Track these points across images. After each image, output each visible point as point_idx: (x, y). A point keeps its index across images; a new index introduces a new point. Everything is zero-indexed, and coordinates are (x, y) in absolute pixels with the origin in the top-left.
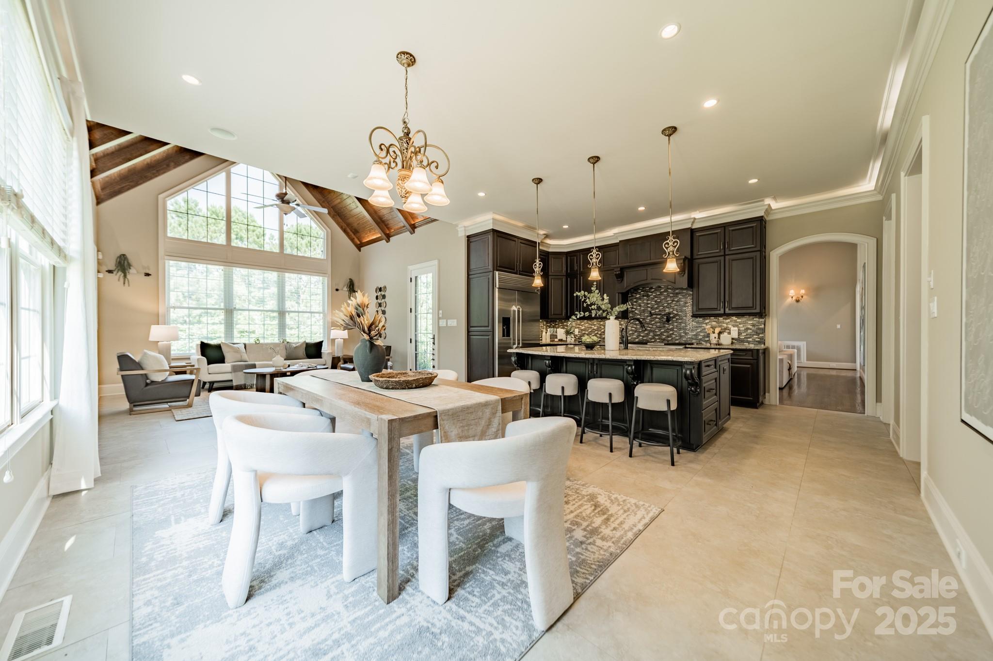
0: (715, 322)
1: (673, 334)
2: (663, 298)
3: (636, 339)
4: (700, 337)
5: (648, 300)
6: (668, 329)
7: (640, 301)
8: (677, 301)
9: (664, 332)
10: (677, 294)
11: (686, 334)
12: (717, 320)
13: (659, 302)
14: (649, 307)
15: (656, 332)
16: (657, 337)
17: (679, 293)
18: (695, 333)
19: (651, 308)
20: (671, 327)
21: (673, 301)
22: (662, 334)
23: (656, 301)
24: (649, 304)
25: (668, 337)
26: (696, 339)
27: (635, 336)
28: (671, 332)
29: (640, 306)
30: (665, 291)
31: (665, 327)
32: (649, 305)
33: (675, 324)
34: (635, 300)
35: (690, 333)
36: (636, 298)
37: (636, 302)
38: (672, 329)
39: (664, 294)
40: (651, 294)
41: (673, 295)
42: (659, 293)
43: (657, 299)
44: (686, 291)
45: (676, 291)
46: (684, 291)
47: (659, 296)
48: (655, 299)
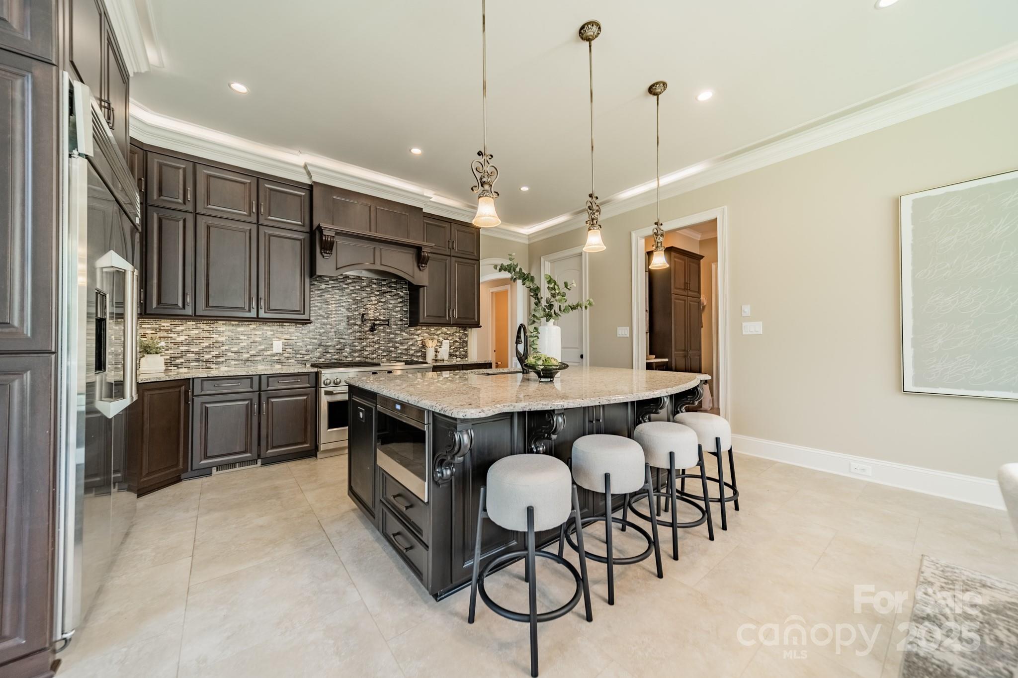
0: (427, 333)
1: (379, 349)
2: (365, 295)
3: (320, 358)
4: (412, 352)
5: (342, 296)
6: (372, 342)
7: (326, 296)
8: (385, 303)
9: (366, 346)
10: (384, 292)
11: (396, 348)
12: (428, 331)
13: (361, 301)
15: (355, 346)
16: (356, 354)
17: (388, 292)
18: (406, 347)
19: (347, 309)
20: (376, 339)
21: (379, 301)
22: (363, 349)
23: (354, 299)
24: (344, 301)
25: (372, 353)
26: (406, 355)
28: (377, 346)
29: (327, 302)
30: (368, 286)
31: (367, 338)
32: (344, 304)
33: (383, 334)
34: (318, 292)
35: (401, 347)
36: (318, 289)
37: (318, 296)
38: (378, 342)
39: (367, 289)
40: (346, 286)
41: (378, 293)
42: (359, 287)
43: (356, 295)
44: (395, 291)
45: (383, 288)
46: (393, 291)
47: (359, 291)
48: (353, 295)
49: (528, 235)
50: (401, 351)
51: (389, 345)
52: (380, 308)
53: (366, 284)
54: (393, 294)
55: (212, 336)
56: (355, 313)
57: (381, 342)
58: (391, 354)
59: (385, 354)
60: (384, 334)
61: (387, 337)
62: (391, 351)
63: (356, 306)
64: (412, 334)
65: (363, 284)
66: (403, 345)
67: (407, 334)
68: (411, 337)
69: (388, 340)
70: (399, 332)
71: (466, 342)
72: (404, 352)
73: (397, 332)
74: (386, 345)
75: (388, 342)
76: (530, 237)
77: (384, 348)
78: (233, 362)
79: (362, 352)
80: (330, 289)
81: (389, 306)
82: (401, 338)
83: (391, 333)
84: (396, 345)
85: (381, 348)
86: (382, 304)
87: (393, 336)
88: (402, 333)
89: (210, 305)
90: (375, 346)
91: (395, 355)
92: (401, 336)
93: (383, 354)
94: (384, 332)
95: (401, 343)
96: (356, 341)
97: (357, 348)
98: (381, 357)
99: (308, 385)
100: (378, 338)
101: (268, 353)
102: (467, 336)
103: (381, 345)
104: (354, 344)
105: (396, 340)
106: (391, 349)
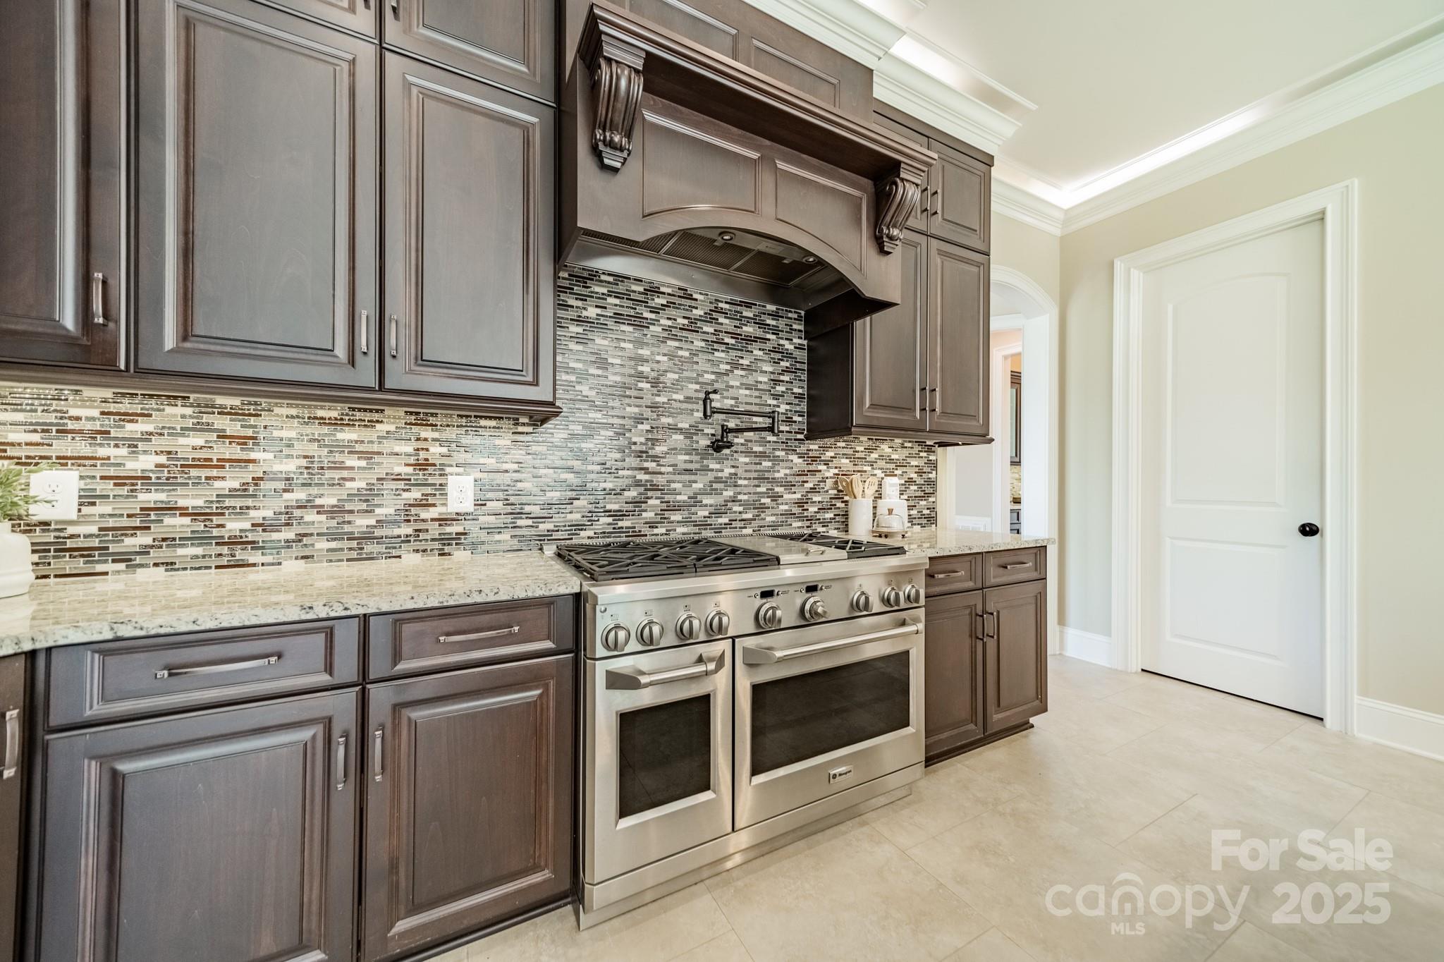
0: (846, 456)
1: (734, 500)
5: (639, 343)
6: (718, 480)
7: (598, 341)
8: (749, 370)
9: (703, 492)
10: (750, 340)
11: (776, 497)
12: (850, 452)
14: (641, 376)
15: (675, 492)
16: (676, 517)
18: (798, 496)
19: (655, 383)
20: (728, 471)
21: (735, 365)
22: (695, 501)
23: (671, 356)
24: (645, 361)
25: (718, 513)
27: (576, 517)
28: (729, 493)
29: (603, 363)
30: (708, 319)
31: (706, 469)
32: (645, 369)
33: (743, 459)
34: (575, 329)
35: (786, 496)
36: (579, 320)
37: (578, 339)
38: (732, 481)
39: (706, 329)
40: (653, 316)
41: (733, 341)
42: (686, 322)
43: (676, 344)
44: (774, 337)
45: (745, 328)
46: (768, 336)
47: (685, 333)
48: (669, 343)
49: (1067, 211)
50: (786, 507)
51: (759, 490)
52: (738, 384)
53: (702, 313)
54: (769, 346)
55: (253, 456)
56: (675, 396)
57: (740, 482)
58: (763, 515)
59: (749, 516)
60: (747, 460)
61: (754, 467)
62: (763, 508)
63: (676, 376)
64: (814, 459)
65: (695, 311)
66: (794, 489)
67: (801, 460)
68: (811, 468)
69: (755, 475)
70: (783, 453)
71: (932, 483)
72: (796, 510)
73: (778, 453)
74: (752, 490)
75: (756, 482)
76: (1070, 215)
77: (745, 497)
78: (322, 545)
79: (693, 509)
80: (610, 323)
81: (760, 379)
82: (788, 471)
83: (763, 455)
84: (777, 489)
85: (740, 497)
86: (743, 373)
87: (770, 464)
88: (791, 457)
89: (197, 331)
90: (725, 493)
91: (773, 518)
92: (790, 464)
93: (745, 516)
94: (749, 453)
95: (789, 486)
96: (678, 477)
97: (679, 498)
98: (739, 524)
99: (548, 645)
100: (733, 471)
101: (432, 513)
102: (934, 465)
103: (738, 489)
104: (673, 486)
105: (777, 475)
106: (763, 501)
